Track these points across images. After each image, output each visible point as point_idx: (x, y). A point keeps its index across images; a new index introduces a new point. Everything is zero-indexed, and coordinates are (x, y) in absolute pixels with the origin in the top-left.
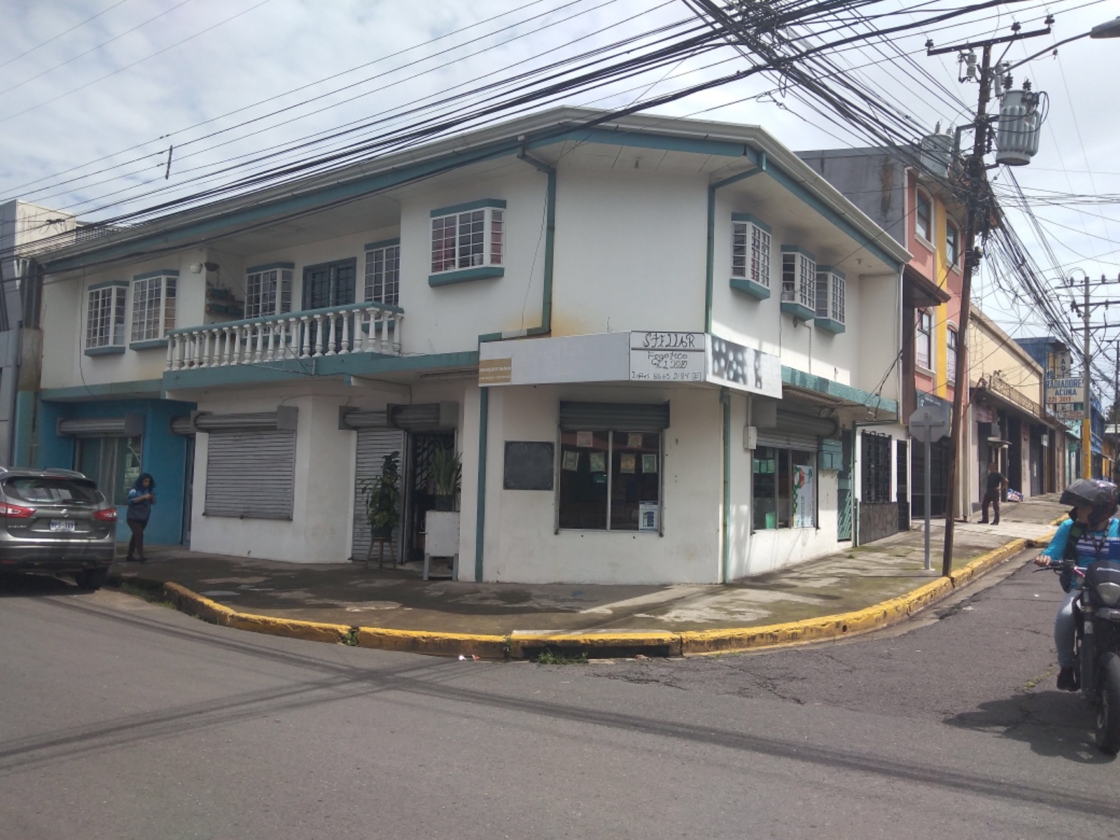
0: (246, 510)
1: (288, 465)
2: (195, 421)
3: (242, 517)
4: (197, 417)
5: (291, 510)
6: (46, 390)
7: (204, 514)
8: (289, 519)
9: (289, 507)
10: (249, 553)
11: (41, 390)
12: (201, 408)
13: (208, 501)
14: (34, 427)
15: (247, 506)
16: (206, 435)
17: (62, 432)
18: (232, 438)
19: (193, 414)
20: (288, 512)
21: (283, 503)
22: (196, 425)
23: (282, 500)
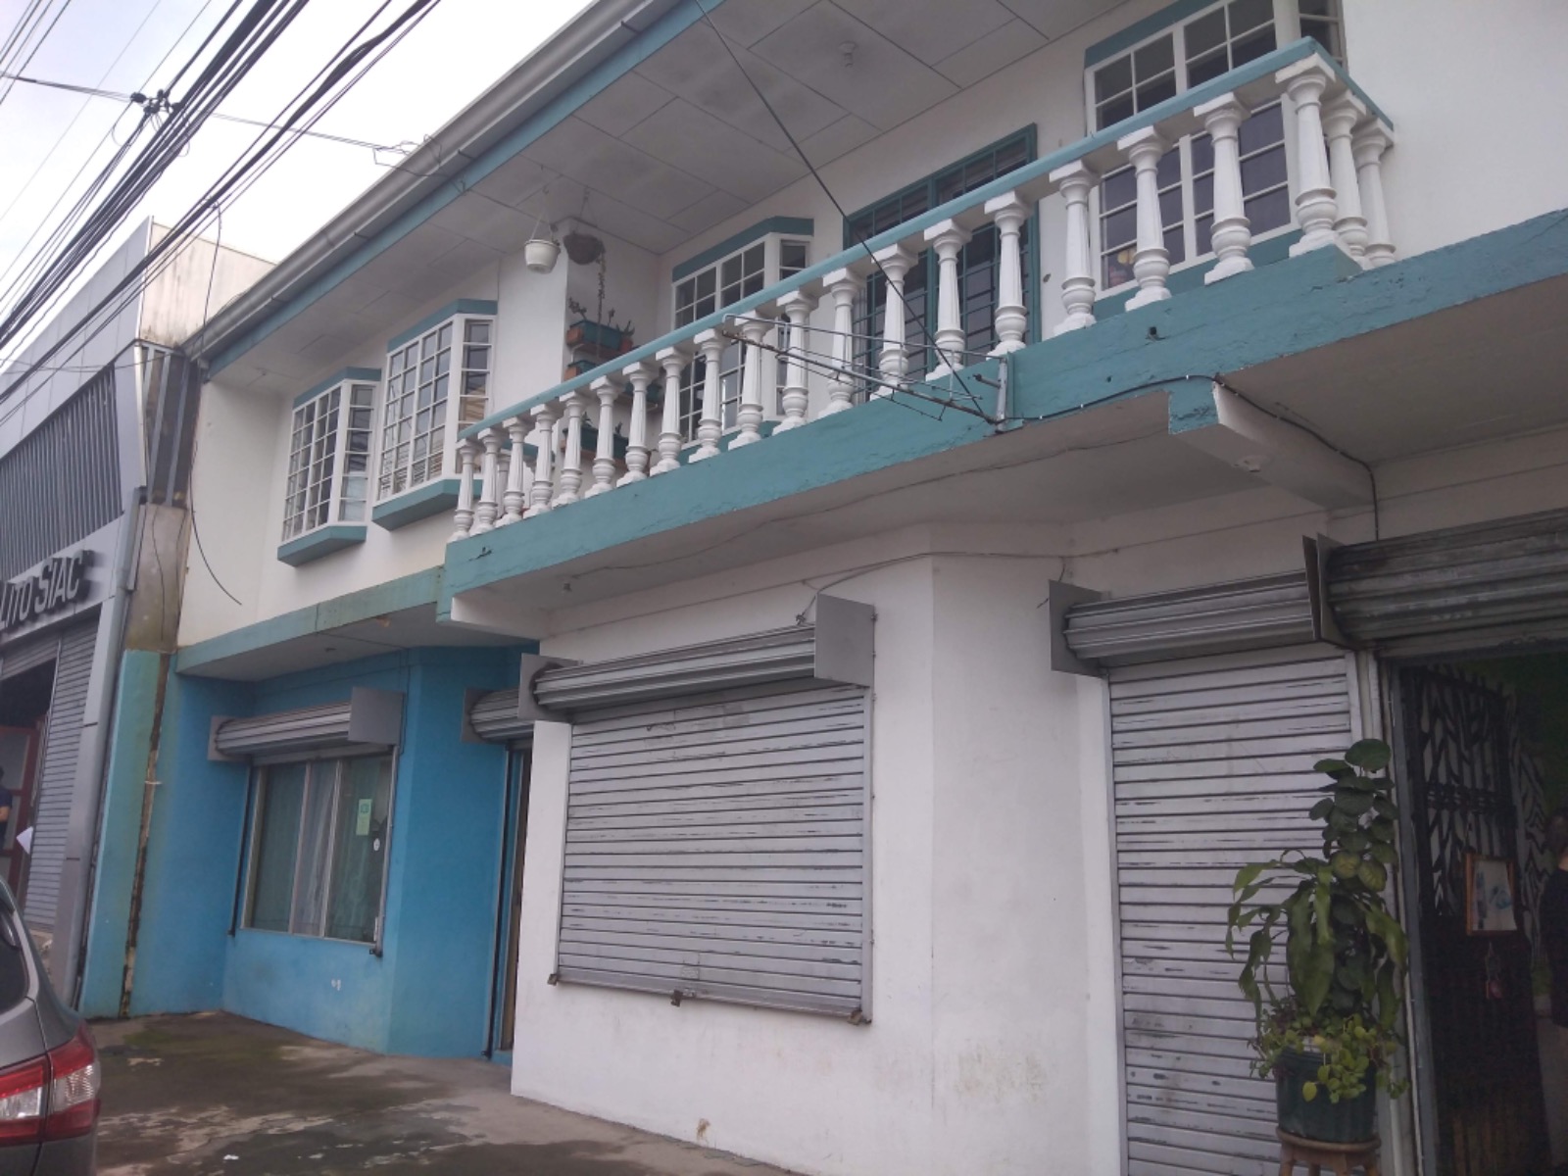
0: (691, 973)
1: (848, 812)
2: (533, 686)
3: (677, 999)
4: (539, 674)
5: (864, 981)
6: (187, 647)
7: (556, 979)
8: (858, 1017)
9: (853, 971)
10: (702, 1128)
11: (179, 649)
12: (548, 651)
13: (566, 934)
14: (155, 739)
15: (693, 959)
16: (564, 728)
17: (221, 751)
18: (643, 733)
19: (528, 665)
20: (853, 989)
21: (831, 953)
22: (536, 698)
23: (824, 944)
